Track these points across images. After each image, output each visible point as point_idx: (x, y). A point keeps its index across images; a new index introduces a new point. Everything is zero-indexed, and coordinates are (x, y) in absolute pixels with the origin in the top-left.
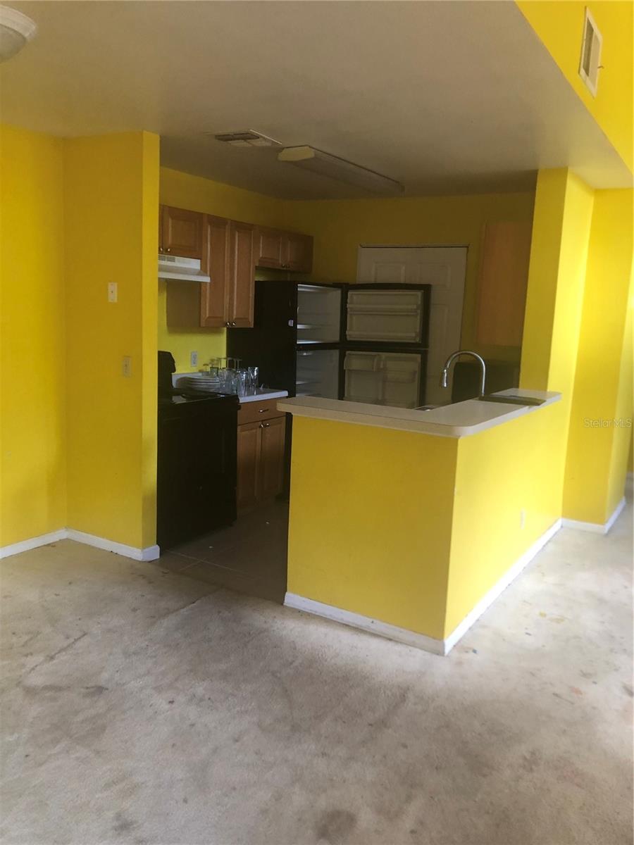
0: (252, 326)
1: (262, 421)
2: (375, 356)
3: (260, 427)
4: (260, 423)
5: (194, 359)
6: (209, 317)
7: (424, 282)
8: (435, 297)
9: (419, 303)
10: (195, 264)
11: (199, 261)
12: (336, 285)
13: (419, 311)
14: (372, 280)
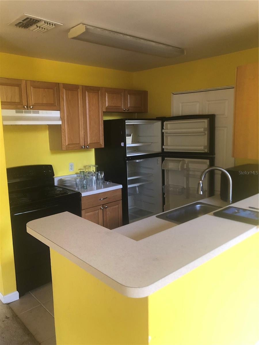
0: (103, 146)
1: (103, 205)
2: (181, 161)
3: (101, 209)
4: (101, 206)
5: (71, 167)
6: (69, 144)
7: (211, 113)
8: (219, 123)
9: (206, 127)
10: (56, 114)
11: (59, 111)
12: (158, 119)
13: (206, 132)
14: (180, 114)
